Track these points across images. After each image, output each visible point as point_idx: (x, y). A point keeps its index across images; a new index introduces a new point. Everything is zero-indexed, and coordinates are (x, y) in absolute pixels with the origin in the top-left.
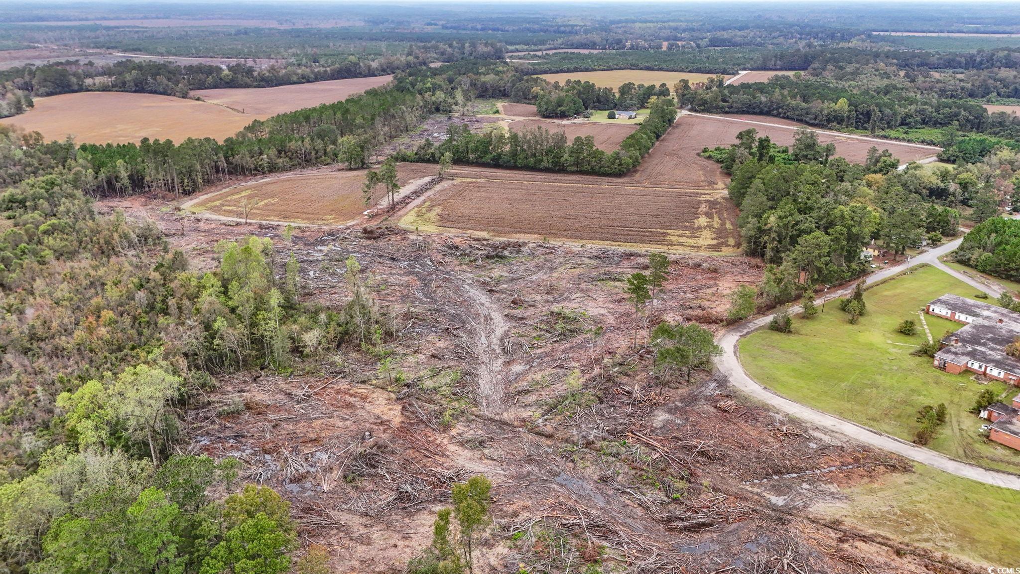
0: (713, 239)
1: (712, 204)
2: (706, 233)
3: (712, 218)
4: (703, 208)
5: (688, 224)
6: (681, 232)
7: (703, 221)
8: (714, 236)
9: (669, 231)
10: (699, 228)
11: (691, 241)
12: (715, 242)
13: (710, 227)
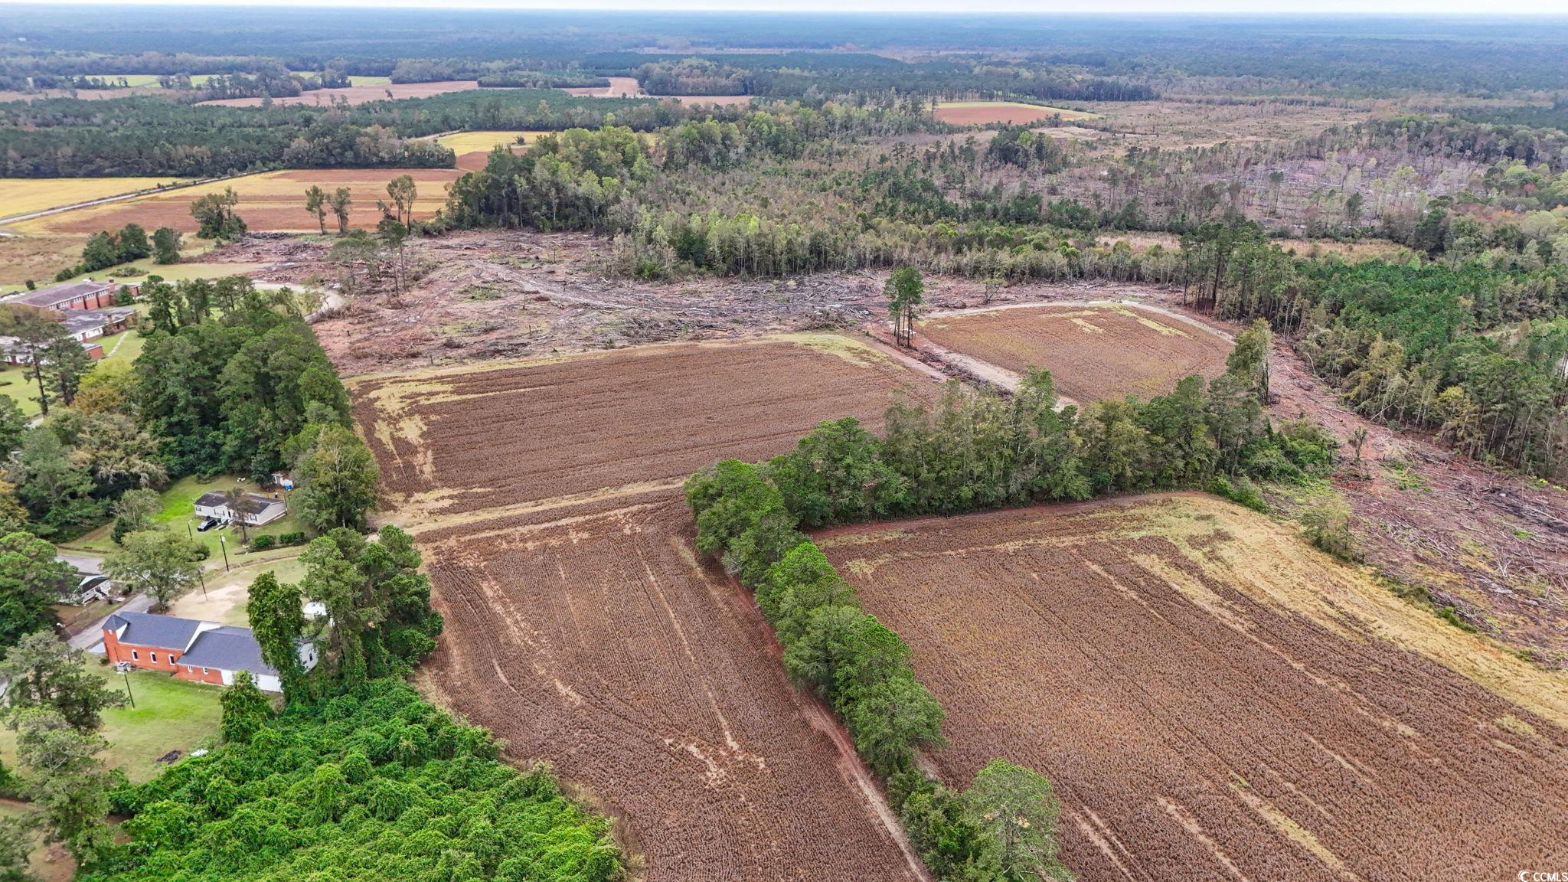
0: (378, 399)
1: (412, 484)
2: (393, 406)
3: (396, 441)
4: (425, 464)
5: (433, 418)
6: (434, 400)
7: (412, 430)
8: (378, 404)
9: (456, 398)
10: (410, 414)
11: (411, 388)
12: (373, 395)
13: (393, 420)
